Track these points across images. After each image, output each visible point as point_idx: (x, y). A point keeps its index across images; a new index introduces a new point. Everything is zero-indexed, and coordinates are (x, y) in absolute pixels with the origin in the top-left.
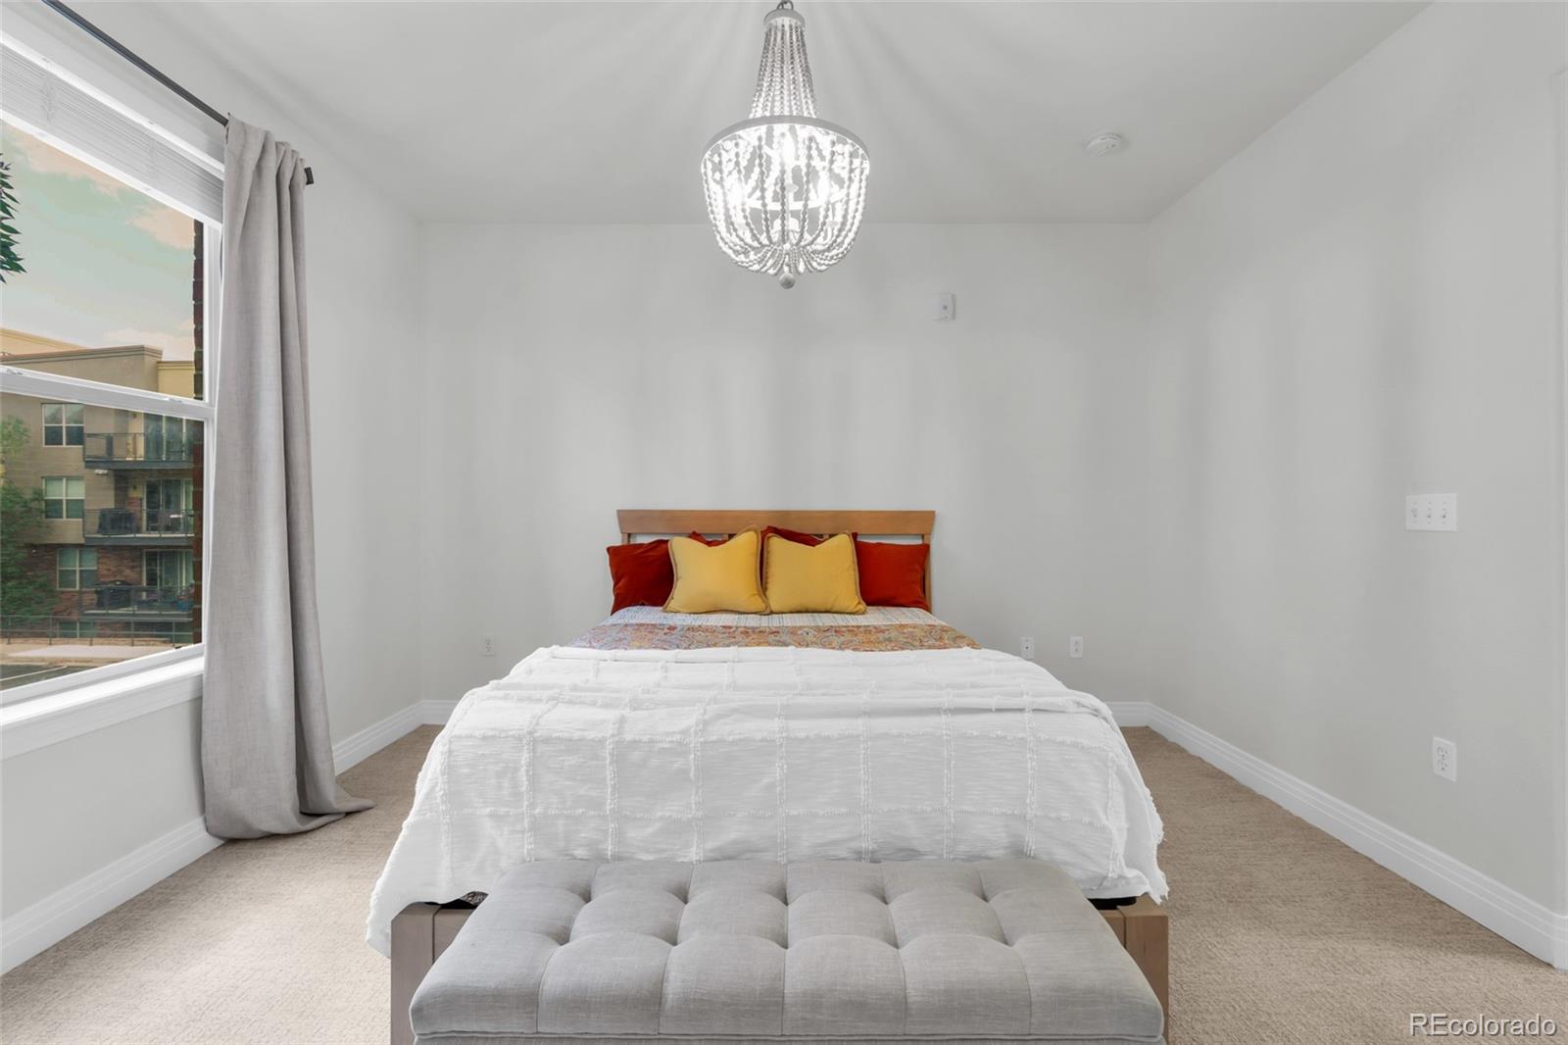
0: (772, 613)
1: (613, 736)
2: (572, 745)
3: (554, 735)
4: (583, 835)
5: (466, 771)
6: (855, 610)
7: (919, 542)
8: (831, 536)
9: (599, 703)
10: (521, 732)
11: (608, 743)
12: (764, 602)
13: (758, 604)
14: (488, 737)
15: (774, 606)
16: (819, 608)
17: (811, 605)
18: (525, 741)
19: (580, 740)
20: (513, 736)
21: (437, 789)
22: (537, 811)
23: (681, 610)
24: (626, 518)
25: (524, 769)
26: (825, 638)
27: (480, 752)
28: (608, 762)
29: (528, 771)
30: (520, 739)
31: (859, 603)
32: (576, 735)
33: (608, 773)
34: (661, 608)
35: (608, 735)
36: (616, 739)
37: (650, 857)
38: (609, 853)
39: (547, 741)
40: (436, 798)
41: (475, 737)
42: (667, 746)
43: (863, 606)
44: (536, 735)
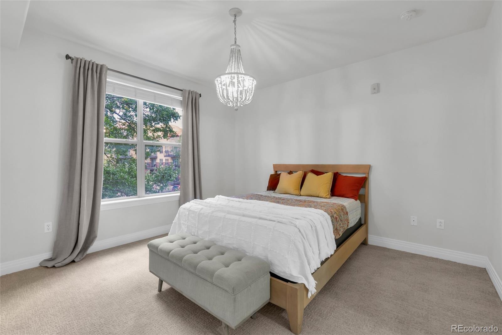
0: (301, 195)
1: (199, 211)
5: (181, 214)
6: (325, 197)
8: (326, 173)
11: (198, 213)
12: (299, 192)
13: (297, 192)
16: (314, 195)
20: (187, 209)
22: (188, 224)
23: (277, 192)
24: (275, 166)
25: (187, 215)
28: (197, 216)
31: (328, 195)
32: (194, 210)
33: (197, 219)
34: (273, 191)
37: (201, 237)
41: (183, 208)
42: (205, 215)
44: (190, 209)
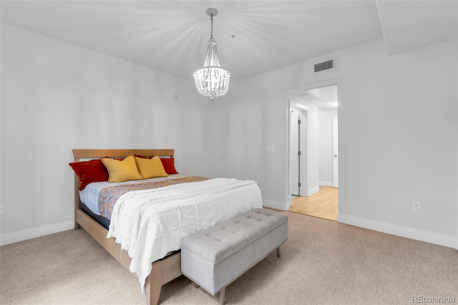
0: (145, 179)
1: (196, 203)
2: (188, 207)
3: (184, 206)
4: (194, 227)
5: (166, 220)
7: (170, 157)
9: (181, 198)
10: (177, 207)
11: (196, 205)
12: (142, 176)
14: (169, 210)
15: (145, 177)
16: (157, 176)
17: (155, 176)
18: (178, 209)
19: (190, 206)
20: (175, 209)
21: (160, 227)
22: (184, 225)
23: (114, 181)
25: (179, 216)
26: (156, 185)
27: (168, 215)
28: (196, 209)
29: (180, 216)
30: (176, 209)
32: (189, 205)
33: (196, 211)
35: (195, 203)
36: (197, 203)
37: (206, 228)
38: (199, 230)
39: (183, 208)
40: (160, 230)
41: (166, 211)
42: (206, 202)
43: (167, 175)
44: (180, 207)
